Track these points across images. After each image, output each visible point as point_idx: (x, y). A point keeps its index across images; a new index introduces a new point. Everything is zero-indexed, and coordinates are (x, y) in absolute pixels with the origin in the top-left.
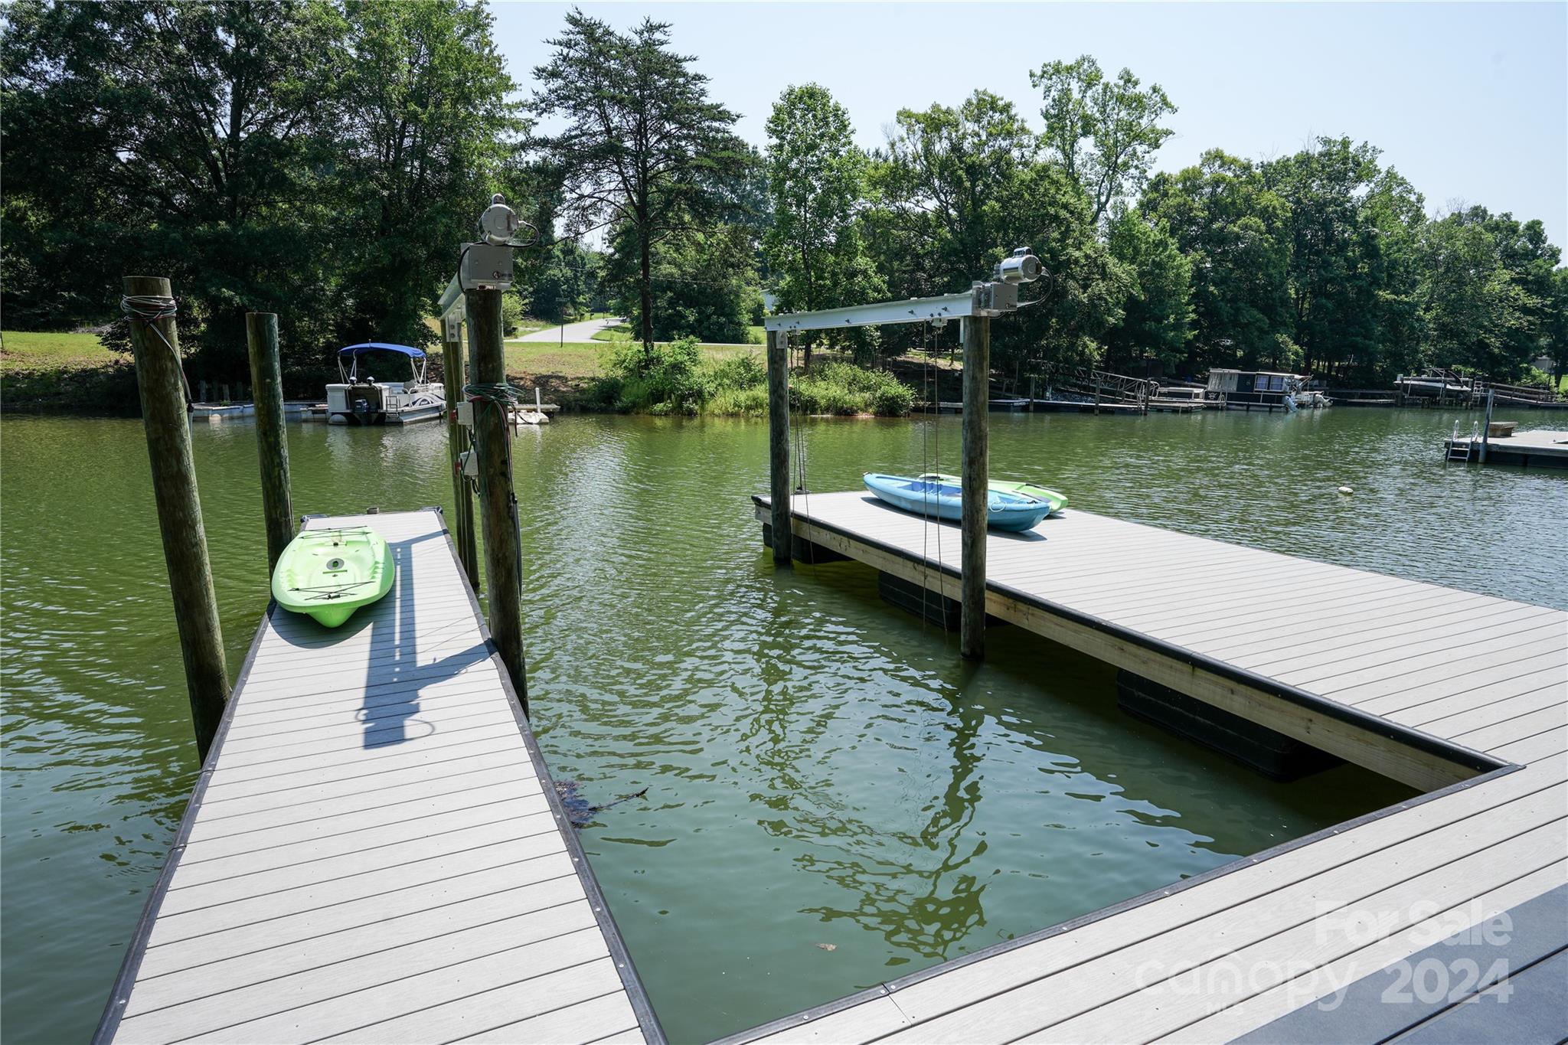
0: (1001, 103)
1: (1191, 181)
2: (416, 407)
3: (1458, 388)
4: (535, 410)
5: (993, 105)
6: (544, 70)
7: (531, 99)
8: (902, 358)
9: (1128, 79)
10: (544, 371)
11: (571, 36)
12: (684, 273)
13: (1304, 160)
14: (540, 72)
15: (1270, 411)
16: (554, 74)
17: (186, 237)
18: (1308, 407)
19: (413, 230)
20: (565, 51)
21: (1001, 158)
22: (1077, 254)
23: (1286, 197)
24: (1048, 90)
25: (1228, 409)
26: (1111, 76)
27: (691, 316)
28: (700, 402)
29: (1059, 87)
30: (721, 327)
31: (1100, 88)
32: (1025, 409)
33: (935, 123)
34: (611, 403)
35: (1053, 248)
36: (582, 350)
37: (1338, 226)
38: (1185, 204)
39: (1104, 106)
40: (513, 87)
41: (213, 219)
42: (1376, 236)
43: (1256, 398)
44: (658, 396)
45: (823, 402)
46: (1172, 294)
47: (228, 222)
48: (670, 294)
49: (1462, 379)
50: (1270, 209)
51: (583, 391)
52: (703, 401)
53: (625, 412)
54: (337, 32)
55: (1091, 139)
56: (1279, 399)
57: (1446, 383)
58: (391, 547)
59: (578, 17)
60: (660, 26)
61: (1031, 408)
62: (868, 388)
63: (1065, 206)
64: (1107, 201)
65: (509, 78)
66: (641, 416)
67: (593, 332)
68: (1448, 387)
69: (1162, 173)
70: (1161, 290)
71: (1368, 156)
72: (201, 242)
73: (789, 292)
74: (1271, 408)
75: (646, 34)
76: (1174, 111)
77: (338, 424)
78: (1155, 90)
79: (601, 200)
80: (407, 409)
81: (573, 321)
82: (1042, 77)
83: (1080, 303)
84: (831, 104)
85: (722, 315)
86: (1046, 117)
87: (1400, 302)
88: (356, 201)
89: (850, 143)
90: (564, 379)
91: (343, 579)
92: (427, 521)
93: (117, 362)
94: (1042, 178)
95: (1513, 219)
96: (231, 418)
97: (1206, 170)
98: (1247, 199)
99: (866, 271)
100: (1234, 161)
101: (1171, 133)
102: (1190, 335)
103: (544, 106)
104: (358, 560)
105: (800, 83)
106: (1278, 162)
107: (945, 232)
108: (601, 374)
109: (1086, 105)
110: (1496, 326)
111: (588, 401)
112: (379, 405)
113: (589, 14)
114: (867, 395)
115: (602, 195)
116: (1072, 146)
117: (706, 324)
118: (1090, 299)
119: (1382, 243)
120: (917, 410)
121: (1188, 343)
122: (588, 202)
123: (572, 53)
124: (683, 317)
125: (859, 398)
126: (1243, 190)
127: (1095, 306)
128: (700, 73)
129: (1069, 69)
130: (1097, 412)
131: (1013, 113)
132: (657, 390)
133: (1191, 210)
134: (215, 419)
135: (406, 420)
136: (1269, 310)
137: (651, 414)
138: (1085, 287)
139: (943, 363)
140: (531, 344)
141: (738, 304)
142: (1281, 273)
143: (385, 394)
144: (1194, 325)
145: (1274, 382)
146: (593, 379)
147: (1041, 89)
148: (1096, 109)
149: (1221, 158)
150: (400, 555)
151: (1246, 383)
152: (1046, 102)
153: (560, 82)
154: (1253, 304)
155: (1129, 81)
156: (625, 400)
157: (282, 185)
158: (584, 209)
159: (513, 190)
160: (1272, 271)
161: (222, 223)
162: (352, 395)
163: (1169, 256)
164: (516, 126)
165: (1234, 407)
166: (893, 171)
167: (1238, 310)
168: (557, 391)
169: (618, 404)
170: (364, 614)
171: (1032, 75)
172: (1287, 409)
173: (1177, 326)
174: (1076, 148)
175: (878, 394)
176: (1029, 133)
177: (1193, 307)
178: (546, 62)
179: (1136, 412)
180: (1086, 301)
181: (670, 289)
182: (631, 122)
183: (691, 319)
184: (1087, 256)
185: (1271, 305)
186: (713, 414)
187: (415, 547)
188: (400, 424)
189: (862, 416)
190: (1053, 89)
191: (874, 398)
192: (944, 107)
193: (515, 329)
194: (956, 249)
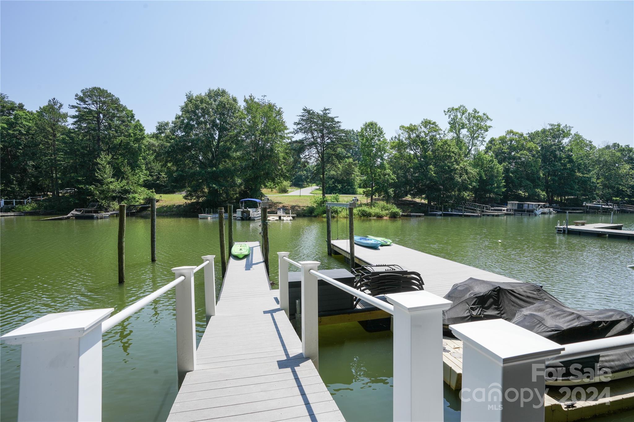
0: (432, 122)
1: (503, 140)
2: (258, 216)
3: (607, 207)
4: (290, 216)
5: (430, 123)
6: (296, 123)
7: (292, 130)
8: (404, 199)
9: (475, 111)
10: (294, 204)
11: (304, 114)
12: (337, 174)
13: (544, 131)
14: (295, 123)
15: (529, 215)
16: (299, 124)
17: (206, 172)
18: (547, 213)
19: (260, 168)
20: (302, 118)
21: (433, 138)
22: (457, 167)
23: (537, 144)
24: (450, 116)
25: (514, 215)
26: (470, 111)
27: (339, 186)
28: (336, 214)
29: (454, 114)
30: (349, 190)
31: (467, 114)
32: (441, 215)
33: (411, 129)
34: (312, 214)
35: (449, 165)
36: (306, 198)
37: (557, 152)
38: (500, 148)
39: (469, 119)
40: (288, 129)
41: (211, 167)
42: (572, 155)
43: (524, 211)
44: (324, 212)
45: (373, 214)
46: (496, 177)
47: (215, 168)
48: (333, 180)
49: (609, 204)
50: (531, 148)
51: (304, 210)
52: (337, 213)
53: (315, 216)
54: (245, 118)
55: (466, 130)
56: (532, 211)
57: (602, 205)
58: (250, 248)
59: (306, 109)
60: (328, 109)
61: (443, 215)
62: (388, 210)
63: (453, 152)
64: (471, 148)
65: (287, 127)
66: (320, 218)
67: (311, 191)
68: (603, 206)
69: (493, 138)
70: (493, 175)
71: (568, 129)
72: (209, 173)
73: (366, 180)
74: (530, 214)
75: (324, 111)
76: (491, 120)
77: (239, 220)
78: (484, 114)
79: (311, 156)
80: (256, 216)
81: (306, 187)
82: (448, 112)
83: (458, 182)
84: (378, 126)
85: (349, 186)
86: (450, 124)
87: (585, 177)
88: (247, 160)
89: (384, 137)
90: (299, 207)
91: (242, 252)
92: (257, 243)
93: (186, 203)
94: (445, 144)
95: (630, 147)
96: (213, 218)
97: (508, 136)
98: (523, 145)
99: (389, 174)
100: (517, 133)
101: (491, 127)
102: (504, 190)
103: (296, 132)
104: (244, 249)
105: (368, 121)
106: (535, 132)
107: (416, 161)
108: (310, 205)
109: (463, 119)
110: (626, 184)
111: (305, 213)
112: (249, 215)
113: (309, 108)
114: (387, 212)
115: (311, 155)
116: (459, 132)
117: (344, 189)
118: (462, 180)
119: (574, 157)
120: (402, 216)
121: (503, 192)
122: (308, 157)
123: (304, 118)
124: (337, 187)
125: (384, 212)
126: (522, 142)
127: (463, 182)
128: (339, 121)
129: (456, 109)
130: (463, 216)
131: (437, 124)
132: (324, 210)
133: (502, 149)
134: (209, 218)
135: (256, 219)
136: (533, 181)
137: (323, 217)
138: (460, 177)
139: (418, 200)
140: (291, 196)
141: (354, 182)
142: (537, 169)
143: (251, 212)
144: (505, 187)
145: (530, 206)
146: (308, 207)
147: (447, 116)
148: (466, 120)
149: (513, 132)
150: (251, 249)
151: (520, 206)
152: (449, 119)
153: (301, 125)
154: (528, 179)
155: (476, 112)
156: (315, 213)
157: (228, 157)
158: (307, 159)
159: (287, 155)
160: (533, 168)
161: (214, 168)
162: (243, 212)
163: (494, 165)
164: (288, 138)
165: (516, 214)
166: (399, 144)
167: (521, 181)
168: (297, 210)
169: (313, 214)
170: (246, 256)
171: (444, 111)
172: (536, 215)
173: (498, 187)
174: (460, 132)
175: (390, 211)
176: (442, 130)
177: (504, 181)
178: (297, 121)
179: (477, 216)
180: (460, 181)
181: (333, 178)
182: (320, 135)
183: (340, 187)
184: (461, 167)
185: (534, 180)
186: (340, 217)
187: (254, 248)
188: (254, 220)
189: (385, 218)
190: (451, 115)
191: (389, 212)
192: (413, 125)
193: (288, 191)
194: (418, 166)
